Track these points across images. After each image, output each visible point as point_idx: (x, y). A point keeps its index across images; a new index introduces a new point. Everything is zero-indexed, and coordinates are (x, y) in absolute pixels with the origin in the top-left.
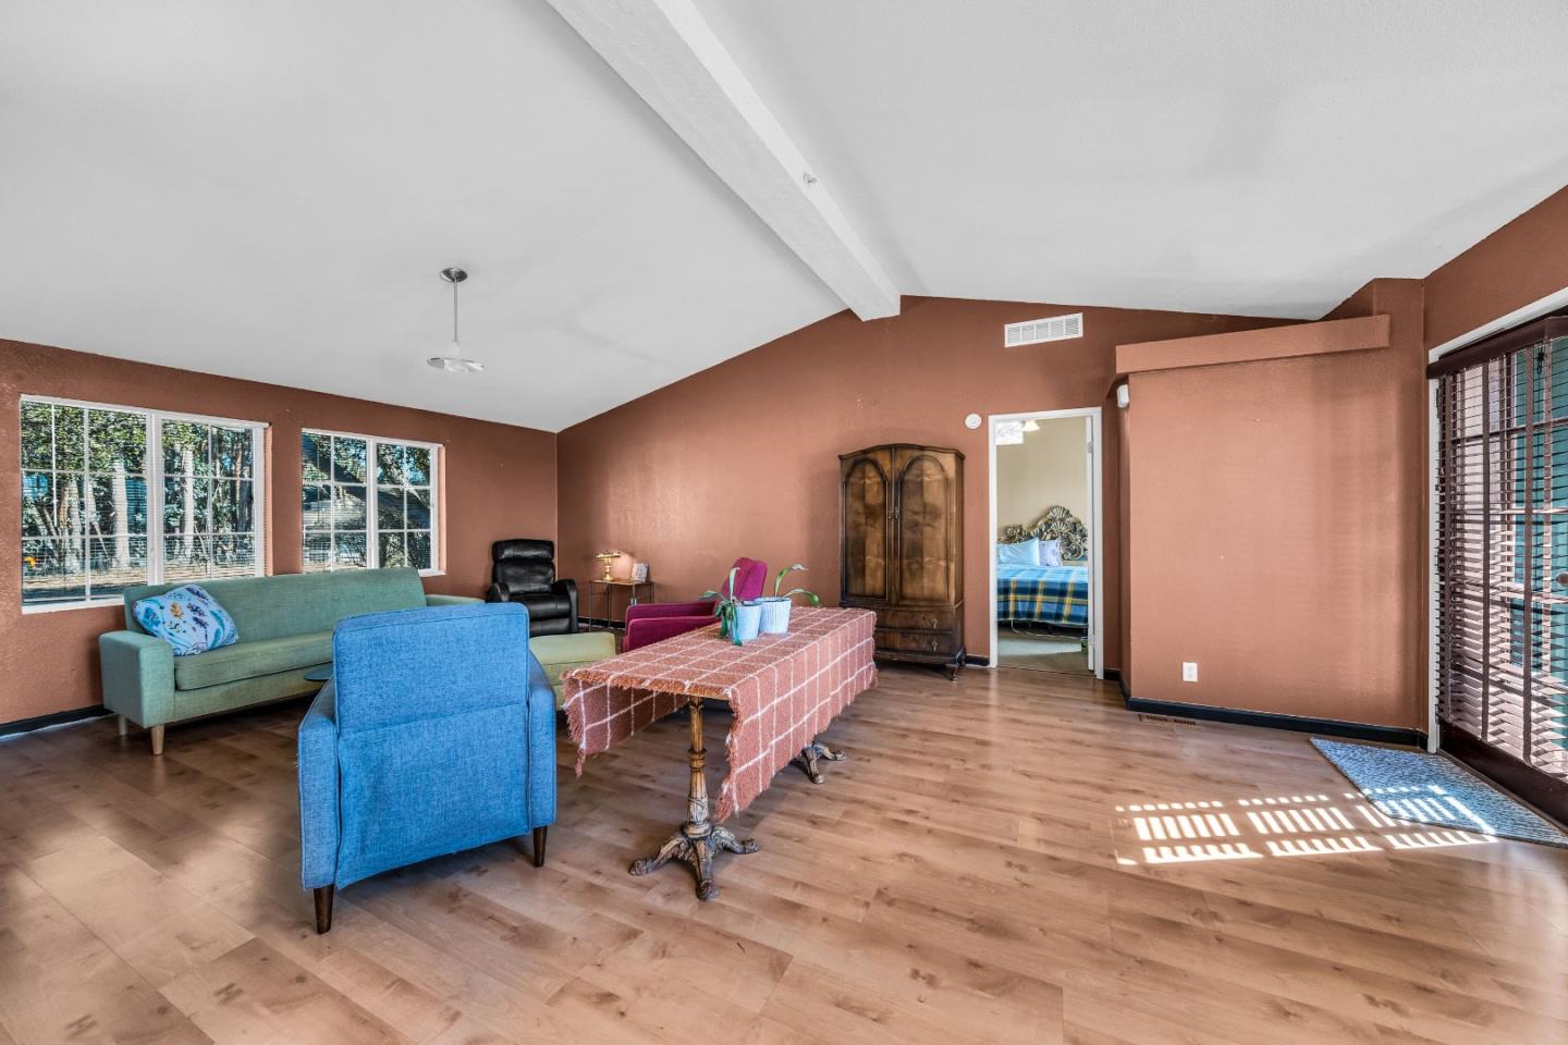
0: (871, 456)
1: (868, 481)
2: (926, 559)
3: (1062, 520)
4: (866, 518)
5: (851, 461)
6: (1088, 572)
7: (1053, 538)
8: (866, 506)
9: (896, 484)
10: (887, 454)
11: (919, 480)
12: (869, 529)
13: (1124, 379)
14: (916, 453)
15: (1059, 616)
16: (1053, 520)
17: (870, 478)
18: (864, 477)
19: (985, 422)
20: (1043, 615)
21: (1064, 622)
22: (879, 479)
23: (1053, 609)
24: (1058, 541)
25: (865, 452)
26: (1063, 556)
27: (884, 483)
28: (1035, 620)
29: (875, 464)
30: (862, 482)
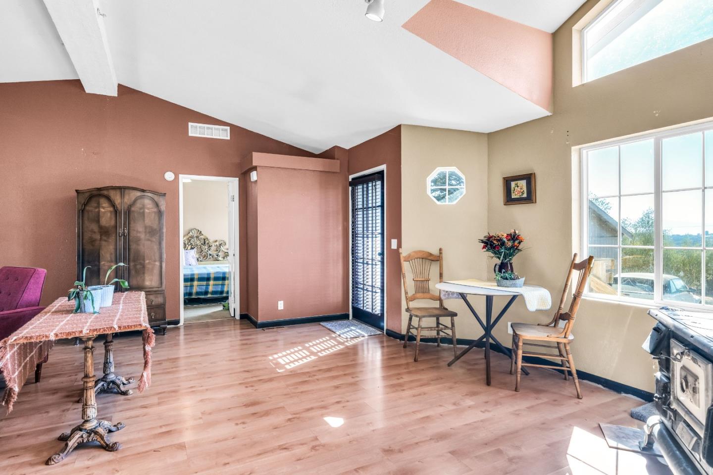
0: (105, 192)
1: (102, 210)
2: (147, 261)
3: (197, 237)
4: (101, 236)
5: (87, 195)
6: (230, 266)
7: (192, 248)
8: (101, 227)
9: (125, 213)
10: (118, 192)
11: (142, 211)
12: (103, 243)
13: (255, 168)
14: (139, 194)
15: (206, 293)
16: (192, 237)
17: (103, 208)
18: (98, 206)
19: (177, 178)
20: (198, 293)
21: (209, 296)
22: (112, 209)
23: (203, 289)
24: (195, 250)
25: (99, 189)
26: (198, 259)
27: (116, 212)
28: (193, 297)
29: (108, 198)
30: (97, 210)
